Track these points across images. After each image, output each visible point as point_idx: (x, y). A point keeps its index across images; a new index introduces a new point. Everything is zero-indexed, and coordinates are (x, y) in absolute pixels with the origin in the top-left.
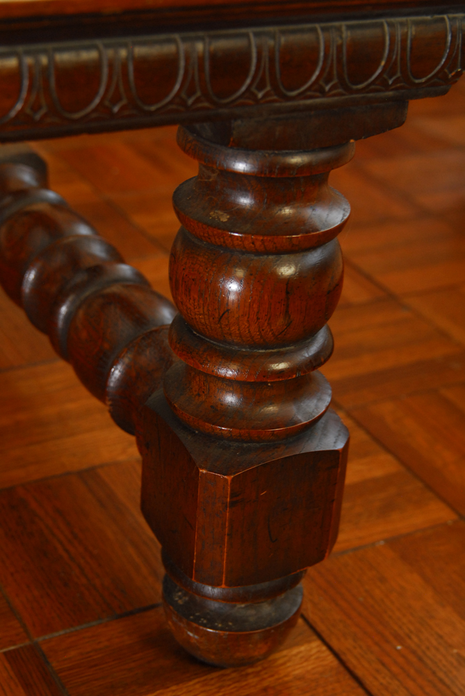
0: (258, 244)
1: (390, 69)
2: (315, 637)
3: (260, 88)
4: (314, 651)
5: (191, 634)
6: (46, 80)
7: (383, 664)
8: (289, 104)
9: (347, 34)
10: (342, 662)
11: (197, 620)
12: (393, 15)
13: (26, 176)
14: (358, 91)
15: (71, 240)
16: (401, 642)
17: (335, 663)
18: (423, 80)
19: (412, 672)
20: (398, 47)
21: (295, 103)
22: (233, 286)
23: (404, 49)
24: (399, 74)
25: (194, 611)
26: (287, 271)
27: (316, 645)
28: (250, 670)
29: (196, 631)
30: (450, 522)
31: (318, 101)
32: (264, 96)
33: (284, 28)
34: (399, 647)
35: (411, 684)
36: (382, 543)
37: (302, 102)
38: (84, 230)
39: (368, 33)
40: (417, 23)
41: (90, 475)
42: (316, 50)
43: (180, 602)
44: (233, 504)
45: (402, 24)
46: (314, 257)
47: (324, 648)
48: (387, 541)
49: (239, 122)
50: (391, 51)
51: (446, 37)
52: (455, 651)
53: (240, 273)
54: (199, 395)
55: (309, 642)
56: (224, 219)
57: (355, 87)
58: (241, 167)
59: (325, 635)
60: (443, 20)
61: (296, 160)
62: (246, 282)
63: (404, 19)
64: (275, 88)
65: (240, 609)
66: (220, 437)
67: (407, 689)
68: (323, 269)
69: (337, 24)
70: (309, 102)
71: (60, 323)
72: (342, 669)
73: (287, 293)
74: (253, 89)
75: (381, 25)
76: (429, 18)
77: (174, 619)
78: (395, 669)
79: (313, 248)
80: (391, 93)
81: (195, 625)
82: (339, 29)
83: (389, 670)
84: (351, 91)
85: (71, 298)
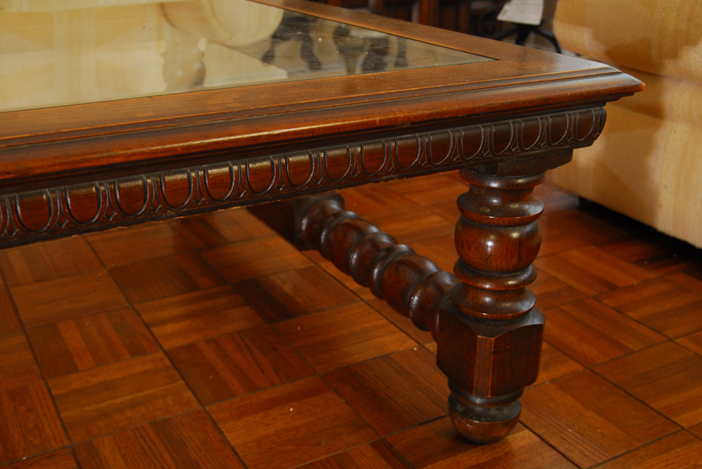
0: (506, 221)
1: (569, 135)
2: (525, 428)
3: (514, 147)
4: (527, 434)
5: (468, 425)
6: (428, 149)
7: (564, 439)
8: (525, 153)
9: (550, 120)
10: (542, 439)
11: (471, 418)
12: (570, 110)
13: (334, 206)
14: (555, 146)
15: (370, 236)
16: (570, 428)
17: (539, 440)
18: (583, 139)
19: (579, 441)
20: (572, 125)
21: (527, 153)
22: (490, 244)
23: (575, 125)
24: (572, 138)
25: (469, 413)
26: (515, 235)
27: (526, 432)
28: (496, 445)
29: (471, 424)
30: (581, 371)
31: (537, 151)
32: (515, 150)
33: (524, 119)
34: (570, 430)
35: (580, 447)
36: (548, 382)
37: (530, 153)
38: (374, 229)
39: (559, 119)
40: (580, 113)
41: (387, 358)
42: (538, 128)
43: (461, 410)
44: (494, 352)
45: (574, 114)
46: (528, 228)
47: (531, 433)
48: (550, 381)
49: (501, 163)
50: (569, 126)
51: (592, 119)
52: (599, 430)
53: (492, 237)
54: (473, 300)
55: (523, 430)
56: (488, 211)
57: (553, 144)
58: (494, 185)
59: (530, 426)
60: (591, 111)
61: (520, 181)
62: (495, 241)
63: (574, 112)
64: (520, 146)
65: (493, 411)
66: (485, 319)
67: (579, 450)
68: (532, 234)
69: (545, 116)
70: (533, 152)
71: (375, 277)
72: (543, 442)
73: (520, 245)
74: (511, 148)
75: (565, 115)
76: (585, 110)
77: (459, 418)
78: (570, 440)
79: (528, 223)
80: (568, 146)
81: (470, 420)
82: (547, 118)
83: (567, 441)
84: (552, 146)
85: (379, 265)
